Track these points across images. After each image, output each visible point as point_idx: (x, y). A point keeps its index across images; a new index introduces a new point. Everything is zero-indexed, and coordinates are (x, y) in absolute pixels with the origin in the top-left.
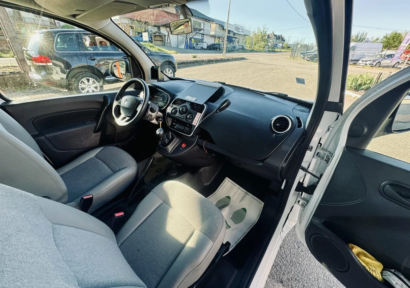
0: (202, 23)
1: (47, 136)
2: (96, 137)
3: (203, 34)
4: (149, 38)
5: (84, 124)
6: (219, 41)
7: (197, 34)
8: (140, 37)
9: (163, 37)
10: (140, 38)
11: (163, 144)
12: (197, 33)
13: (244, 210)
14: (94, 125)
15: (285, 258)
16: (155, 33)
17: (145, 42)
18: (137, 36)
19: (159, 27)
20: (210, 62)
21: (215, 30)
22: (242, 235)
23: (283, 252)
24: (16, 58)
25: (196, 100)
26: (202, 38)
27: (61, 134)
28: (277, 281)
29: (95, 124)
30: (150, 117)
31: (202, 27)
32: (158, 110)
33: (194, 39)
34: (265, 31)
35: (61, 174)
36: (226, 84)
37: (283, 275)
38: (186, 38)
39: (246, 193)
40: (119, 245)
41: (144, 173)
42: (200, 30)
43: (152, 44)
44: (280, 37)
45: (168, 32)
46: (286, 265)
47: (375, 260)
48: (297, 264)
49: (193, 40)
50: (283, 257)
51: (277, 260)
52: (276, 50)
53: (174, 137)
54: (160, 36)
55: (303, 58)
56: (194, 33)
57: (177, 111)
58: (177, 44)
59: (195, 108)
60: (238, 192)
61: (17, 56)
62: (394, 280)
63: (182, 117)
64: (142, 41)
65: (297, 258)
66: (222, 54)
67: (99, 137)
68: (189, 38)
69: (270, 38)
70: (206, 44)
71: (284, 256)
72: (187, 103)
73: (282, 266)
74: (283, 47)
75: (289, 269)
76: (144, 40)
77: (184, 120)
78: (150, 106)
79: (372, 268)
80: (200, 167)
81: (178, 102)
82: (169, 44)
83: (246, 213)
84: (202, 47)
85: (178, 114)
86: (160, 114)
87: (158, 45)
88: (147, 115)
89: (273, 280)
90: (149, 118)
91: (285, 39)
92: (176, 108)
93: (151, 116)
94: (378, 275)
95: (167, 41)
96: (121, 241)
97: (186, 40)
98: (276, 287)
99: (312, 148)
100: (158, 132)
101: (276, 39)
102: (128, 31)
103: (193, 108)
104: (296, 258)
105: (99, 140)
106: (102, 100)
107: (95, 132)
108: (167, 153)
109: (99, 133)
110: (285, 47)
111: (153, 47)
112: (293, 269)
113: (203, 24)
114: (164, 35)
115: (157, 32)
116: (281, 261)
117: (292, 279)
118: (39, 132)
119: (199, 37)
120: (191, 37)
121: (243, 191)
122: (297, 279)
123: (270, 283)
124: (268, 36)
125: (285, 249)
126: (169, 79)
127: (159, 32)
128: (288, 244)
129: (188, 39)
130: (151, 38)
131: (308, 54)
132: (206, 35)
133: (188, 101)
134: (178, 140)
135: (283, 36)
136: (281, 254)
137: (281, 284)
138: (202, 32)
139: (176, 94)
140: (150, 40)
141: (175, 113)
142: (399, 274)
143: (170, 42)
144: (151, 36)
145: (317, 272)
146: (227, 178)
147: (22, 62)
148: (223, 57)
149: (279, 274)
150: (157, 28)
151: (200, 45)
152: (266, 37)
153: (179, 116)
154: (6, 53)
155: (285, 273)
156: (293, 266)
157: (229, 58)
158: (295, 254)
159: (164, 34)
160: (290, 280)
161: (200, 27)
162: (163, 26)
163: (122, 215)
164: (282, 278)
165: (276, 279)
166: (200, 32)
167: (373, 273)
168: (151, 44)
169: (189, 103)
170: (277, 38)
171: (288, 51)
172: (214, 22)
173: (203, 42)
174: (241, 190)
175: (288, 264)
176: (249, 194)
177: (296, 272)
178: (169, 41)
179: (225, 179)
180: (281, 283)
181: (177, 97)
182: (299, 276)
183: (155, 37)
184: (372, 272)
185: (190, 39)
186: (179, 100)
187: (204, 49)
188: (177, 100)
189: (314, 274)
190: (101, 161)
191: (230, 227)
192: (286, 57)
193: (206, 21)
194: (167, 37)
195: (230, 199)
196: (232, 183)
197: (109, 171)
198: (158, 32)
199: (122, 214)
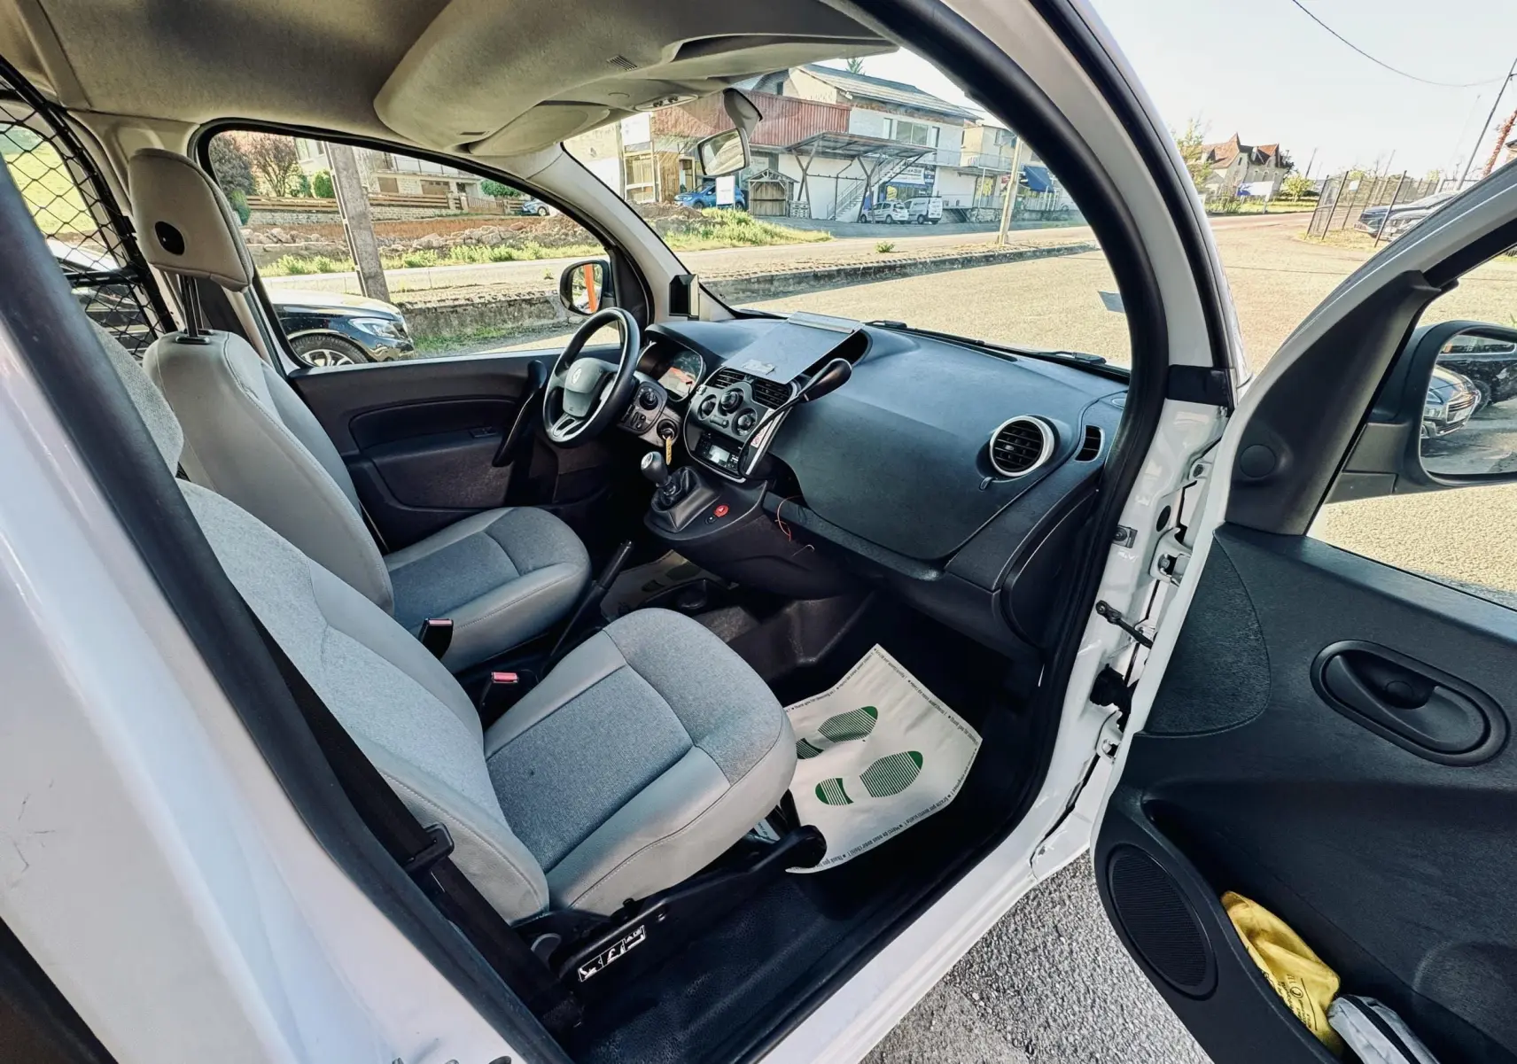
0: (930, 127)
1: (375, 461)
2: (498, 477)
3: (934, 168)
4: (736, 194)
5: (472, 437)
6: (994, 186)
7: (910, 168)
8: (710, 193)
9: (787, 187)
10: (707, 194)
11: (664, 502)
12: (907, 165)
13: (917, 758)
14: (494, 442)
15: (1066, 972)
16: (761, 177)
17: (722, 207)
18: (700, 189)
19: (773, 157)
20: (940, 265)
21: (979, 151)
22: (885, 834)
23: (1062, 952)
24: (358, 272)
25: (773, 370)
26: (928, 181)
27: (411, 460)
28: (1013, 1040)
29: (498, 441)
30: (638, 421)
31: (931, 143)
32: (664, 402)
33: (897, 185)
34: (1196, 134)
35: (395, 566)
36: (908, 327)
37: (1042, 1029)
38: (868, 185)
39: (934, 704)
40: (489, 754)
41: (601, 586)
42: (921, 155)
43: (744, 213)
44: (1266, 157)
45: (803, 170)
46: (1062, 999)
47: (1317, 962)
48: (1113, 1007)
49: (890, 189)
50: (1060, 967)
51: (1030, 973)
52: (1244, 208)
53: (695, 484)
54: (777, 185)
55: (1373, 236)
56: (898, 167)
57: (713, 405)
58: (831, 206)
59: (765, 397)
60: (908, 697)
61: (361, 264)
62: (1358, 1031)
63: (725, 423)
64: (714, 204)
65: (1116, 987)
66: (995, 234)
67: (506, 480)
68: (877, 186)
69: (1216, 162)
70: (940, 203)
71: (1065, 966)
72: (745, 379)
73: (1047, 996)
74: (1279, 196)
75: (1074, 1015)
76: (718, 203)
77: (728, 431)
78: (642, 390)
79: (1294, 985)
80: (787, 599)
81: (723, 378)
82: (804, 209)
83: (920, 768)
84: (924, 213)
85: (715, 415)
86: (672, 415)
87: (765, 217)
88: (629, 416)
89: (996, 1034)
90: (634, 427)
91: (1290, 161)
92: (712, 396)
93: (643, 419)
94: (1308, 1011)
95: (799, 199)
96: (495, 747)
97: (866, 191)
98: (1003, 1059)
99: (1133, 533)
100: (645, 462)
101: (1251, 162)
102: (673, 174)
103: (759, 394)
104: (1115, 984)
105: (504, 488)
106: (524, 374)
107: (495, 464)
108: (669, 530)
109: (507, 469)
110: (1293, 193)
111: (747, 224)
112: (1091, 1019)
113: (936, 130)
114: (788, 181)
115: (766, 174)
116: (1048, 980)
117: (1076, 1051)
118: (360, 450)
119: (915, 178)
120: (886, 179)
121: (924, 696)
122: (1098, 1056)
123: (983, 1039)
124: (1212, 156)
125: (1074, 944)
126: (732, 317)
127: (773, 172)
128: (1092, 930)
129: (875, 189)
130: (745, 193)
131: (1397, 216)
132: (941, 167)
133: (748, 375)
134: (708, 494)
135: (1282, 151)
136: (1053, 956)
137: (1023, 1055)
138: (928, 159)
139: (722, 356)
140: (738, 202)
141: (708, 412)
142: (1385, 1013)
143: (809, 204)
144: (746, 186)
145: (1193, 1055)
146: (877, 646)
147: (370, 282)
148: (998, 246)
149: (1024, 1022)
150: (766, 160)
151: (918, 208)
152: (1200, 158)
153: (716, 419)
154: (341, 260)
155: (1052, 1023)
156: (1092, 1007)
157: (1022, 249)
158: (1111, 970)
159: (788, 178)
160: (1068, 1052)
161: (923, 140)
162: (789, 150)
163: (512, 681)
164: (1037, 1037)
165: (1011, 1033)
166: (921, 161)
167: (1290, 1002)
168: (743, 215)
169: (752, 381)
170: (1254, 158)
171: (1299, 209)
172: (977, 121)
173: (930, 197)
174: (920, 692)
175: (1075, 998)
176: (944, 707)
177: (1099, 1033)
178: (804, 198)
179: (872, 650)
180: (1027, 1050)
181: (724, 365)
182: (1108, 1049)
183: (757, 190)
184: (1289, 996)
185: (879, 187)
186: (726, 374)
187: (932, 220)
188: (722, 373)
189: (1177, 1058)
190: (496, 544)
191: (849, 801)
192: (1287, 233)
193: (944, 122)
194: (797, 187)
195: (876, 718)
196: (893, 666)
197: (509, 568)
198: (770, 173)
199: (513, 677)
